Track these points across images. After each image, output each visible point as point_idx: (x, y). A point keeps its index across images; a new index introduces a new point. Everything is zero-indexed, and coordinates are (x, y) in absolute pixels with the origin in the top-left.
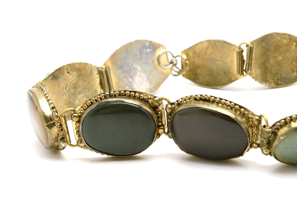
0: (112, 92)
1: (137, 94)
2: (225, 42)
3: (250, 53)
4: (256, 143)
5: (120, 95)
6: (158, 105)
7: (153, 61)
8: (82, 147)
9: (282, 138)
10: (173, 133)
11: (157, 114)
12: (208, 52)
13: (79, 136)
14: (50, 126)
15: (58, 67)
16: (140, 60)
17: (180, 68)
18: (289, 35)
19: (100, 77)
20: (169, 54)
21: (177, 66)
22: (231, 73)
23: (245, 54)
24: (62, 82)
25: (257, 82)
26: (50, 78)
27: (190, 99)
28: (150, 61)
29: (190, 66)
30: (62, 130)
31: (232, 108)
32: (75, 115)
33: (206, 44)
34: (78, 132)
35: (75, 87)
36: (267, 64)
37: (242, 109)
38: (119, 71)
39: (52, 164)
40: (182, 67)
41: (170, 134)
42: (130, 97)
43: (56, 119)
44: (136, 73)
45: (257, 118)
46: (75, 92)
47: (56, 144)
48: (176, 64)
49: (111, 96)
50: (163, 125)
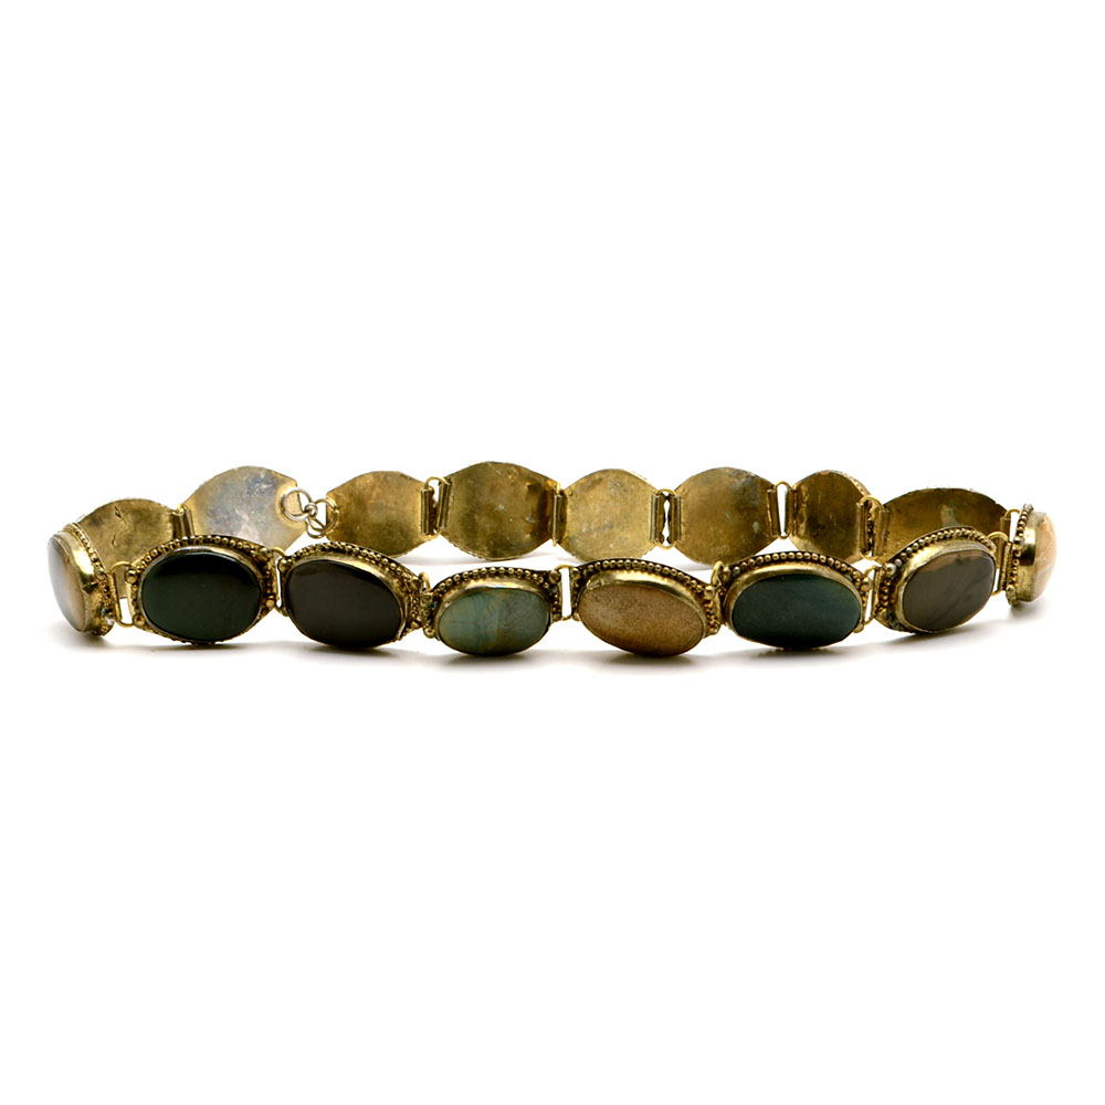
0: (193, 537)
1: (232, 541)
2: (403, 476)
3: (444, 495)
4: (416, 621)
5: (206, 541)
6: (265, 559)
7: (273, 506)
8: (139, 627)
9: (447, 605)
10: (289, 609)
11: (264, 573)
12: (374, 494)
13: (137, 608)
14: (90, 590)
15: (101, 505)
16: (249, 502)
17: (324, 524)
18: (518, 468)
19: (174, 527)
20: (302, 496)
21: (317, 517)
22: (413, 530)
23: (436, 497)
24: (107, 531)
25: (458, 549)
26: (86, 522)
27: (314, 548)
28: (266, 506)
29: (341, 520)
30: (109, 596)
31: (377, 563)
32: (131, 572)
33: (370, 480)
34: (135, 600)
35: (129, 542)
36: (476, 517)
37: (393, 565)
38: (209, 519)
39: (90, 656)
40: (328, 522)
41: (285, 609)
42: (221, 545)
43: (101, 578)
44: (240, 526)
45: (415, 578)
46: (128, 550)
47: (97, 621)
48: (315, 514)
49: (190, 542)
50: (275, 595)
